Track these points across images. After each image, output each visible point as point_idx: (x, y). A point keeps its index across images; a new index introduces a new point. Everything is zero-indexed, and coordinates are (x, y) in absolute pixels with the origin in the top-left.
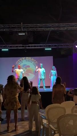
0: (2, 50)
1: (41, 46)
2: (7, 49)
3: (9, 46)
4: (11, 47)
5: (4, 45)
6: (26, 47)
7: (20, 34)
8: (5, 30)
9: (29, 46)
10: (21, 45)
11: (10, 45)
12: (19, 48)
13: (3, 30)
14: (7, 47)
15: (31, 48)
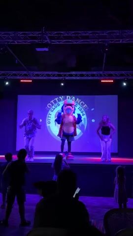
0: (21, 81)
1: (93, 75)
4: (37, 75)
5: (25, 72)
6: (65, 75)
7: (38, 50)
8: (17, 42)
9: (71, 75)
10: (57, 73)
11: (37, 73)
12: (52, 78)
14: (30, 76)
15: (74, 78)
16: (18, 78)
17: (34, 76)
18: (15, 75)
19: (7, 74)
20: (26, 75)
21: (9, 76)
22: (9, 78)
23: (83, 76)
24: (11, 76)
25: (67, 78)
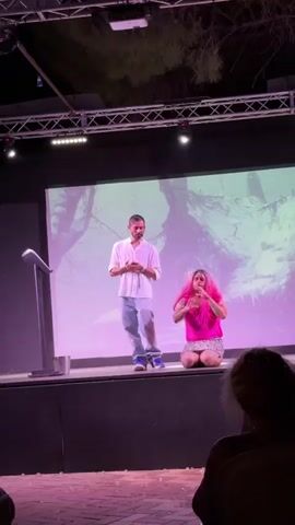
0: (54, 142)
1: (274, 104)
2: (77, 136)
3: (89, 120)
4: (102, 121)
5: (63, 116)
6: (187, 113)
7: (117, 26)
8: (46, 15)
9: (205, 111)
10: (160, 108)
11: (98, 113)
12: (147, 124)
13: (31, 16)
14: (80, 125)
15: (215, 118)
16: (44, 133)
17: (93, 124)
18: (33, 126)
19: (11, 126)
20: (66, 124)
21: (15, 130)
22: (16, 136)
23: (243, 111)
24: (24, 130)
25: (194, 120)
